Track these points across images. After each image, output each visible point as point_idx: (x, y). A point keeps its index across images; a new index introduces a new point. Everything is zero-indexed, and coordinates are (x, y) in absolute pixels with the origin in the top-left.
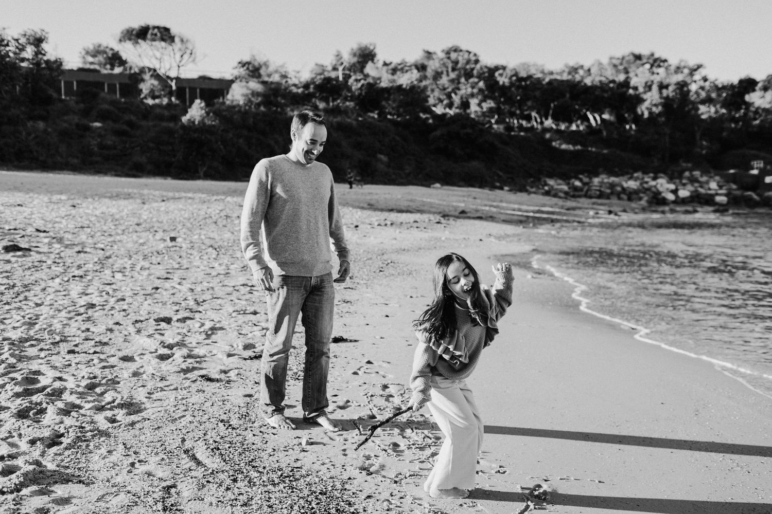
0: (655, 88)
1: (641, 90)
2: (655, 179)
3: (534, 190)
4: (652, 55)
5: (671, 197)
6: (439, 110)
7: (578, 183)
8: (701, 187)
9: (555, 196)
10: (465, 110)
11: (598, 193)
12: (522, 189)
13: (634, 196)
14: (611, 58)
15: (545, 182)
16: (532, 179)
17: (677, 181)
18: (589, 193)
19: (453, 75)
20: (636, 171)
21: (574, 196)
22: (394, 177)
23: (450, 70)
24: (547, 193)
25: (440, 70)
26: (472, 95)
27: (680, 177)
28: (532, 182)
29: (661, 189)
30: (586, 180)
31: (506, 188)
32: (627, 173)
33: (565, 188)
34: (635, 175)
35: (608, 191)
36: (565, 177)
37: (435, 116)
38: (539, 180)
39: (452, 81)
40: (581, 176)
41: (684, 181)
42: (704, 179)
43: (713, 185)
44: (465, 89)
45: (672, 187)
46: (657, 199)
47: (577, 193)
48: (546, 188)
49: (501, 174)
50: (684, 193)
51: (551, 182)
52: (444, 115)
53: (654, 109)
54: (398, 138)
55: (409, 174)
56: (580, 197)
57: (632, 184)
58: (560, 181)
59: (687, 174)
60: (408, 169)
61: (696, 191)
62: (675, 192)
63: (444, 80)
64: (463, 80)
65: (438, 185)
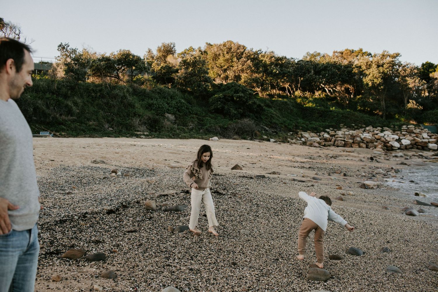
0: (374, 66)
1: (364, 67)
2: (382, 131)
3: (294, 141)
4: (361, 50)
5: (397, 145)
6: (218, 81)
7: (326, 135)
8: (417, 137)
9: (311, 145)
10: (237, 81)
11: (343, 142)
12: (285, 141)
13: (370, 145)
14: (334, 52)
15: (301, 135)
16: (291, 133)
17: (399, 132)
18: (336, 142)
19: (227, 56)
20: (367, 126)
21: (324, 146)
22: (178, 131)
23: (225, 53)
24: (304, 143)
25: (218, 53)
26: (242, 71)
27: (400, 130)
28: (292, 135)
29: (388, 139)
30: (332, 133)
31: (272, 140)
32: (361, 127)
33: (318, 139)
34: (367, 128)
35: (351, 141)
36: (316, 131)
37: (214, 86)
38: (297, 133)
39: (227, 60)
40: (328, 130)
41: (403, 133)
42: (418, 131)
43: (425, 135)
44: (237, 66)
45: (396, 137)
46: (387, 146)
47: (327, 143)
48: (303, 139)
49: (267, 128)
50: (406, 142)
51: (306, 135)
52: (222, 84)
53: (375, 80)
54: (183, 101)
55: (192, 130)
56: (329, 146)
57: (367, 136)
58: (313, 134)
59: (404, 127)
60: (191, 125)
61: (414, 140)
62: (399, 141)
63: (221, 60)
64: (235, 59)
65: (216, 138)
